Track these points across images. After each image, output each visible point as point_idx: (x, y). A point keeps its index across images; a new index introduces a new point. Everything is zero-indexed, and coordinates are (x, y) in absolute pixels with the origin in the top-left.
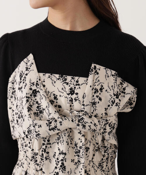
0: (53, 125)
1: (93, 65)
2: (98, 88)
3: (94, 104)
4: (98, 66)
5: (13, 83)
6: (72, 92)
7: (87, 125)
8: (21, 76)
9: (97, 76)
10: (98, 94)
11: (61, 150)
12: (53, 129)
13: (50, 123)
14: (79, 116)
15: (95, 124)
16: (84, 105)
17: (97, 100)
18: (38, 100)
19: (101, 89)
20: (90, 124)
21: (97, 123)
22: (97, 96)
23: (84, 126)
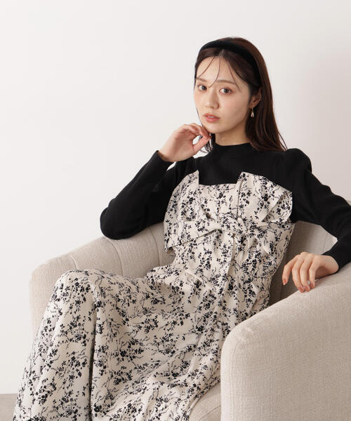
0: (201, 226)
1: (242, 174)
2: (246, 192)
3: (241, 207)
4: (247, 174)
5: (175, 197)
6: (221, 196)
7: (231, 225)
8: (183, 187)
9: (244, 182)
10: (245, 198)
11: (207, 249)
12: (201, 230)
13: (199, 223)
14: (224, 218)
15: (239, 225)
16: (230, 209)
17: (244, 203)
18: (193, 207)
19: (249, 194)
20: (234, 224)
21: (242, 223)
22: (244, 200)
23: (228, 227)
